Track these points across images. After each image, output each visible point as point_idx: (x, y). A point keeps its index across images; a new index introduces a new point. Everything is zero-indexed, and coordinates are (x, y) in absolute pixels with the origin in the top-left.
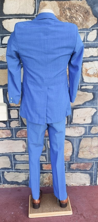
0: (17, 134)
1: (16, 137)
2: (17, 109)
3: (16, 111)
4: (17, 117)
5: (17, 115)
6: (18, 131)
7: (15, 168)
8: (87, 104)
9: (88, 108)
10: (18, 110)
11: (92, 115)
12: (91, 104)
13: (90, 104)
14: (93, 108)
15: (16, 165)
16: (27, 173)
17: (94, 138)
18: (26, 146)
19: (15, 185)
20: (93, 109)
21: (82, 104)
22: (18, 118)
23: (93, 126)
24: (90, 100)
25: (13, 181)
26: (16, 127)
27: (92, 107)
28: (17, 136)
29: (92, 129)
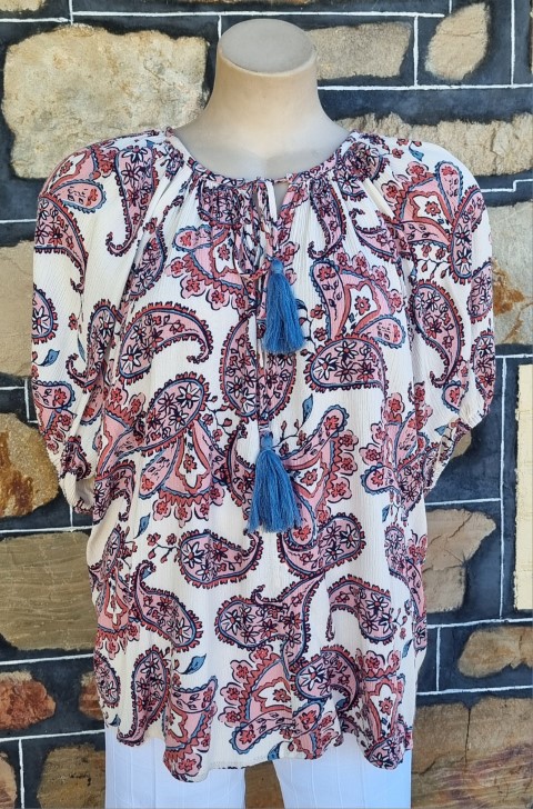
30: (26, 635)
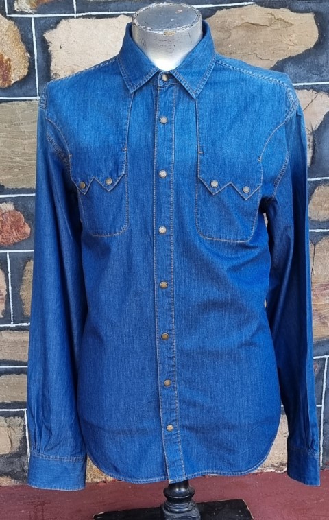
8: (290, 70)
11: (316, 125)
12: (310, 71)
13: (301, 71)
14: (317, 89)
16: (18, 420)
17: (325, 242)
18: (8, 290)
20: (321, 94)
23: (320, 181)
24: (301, 49)
27: (312, 88)
29: (316, 199)
30: (10, 177)
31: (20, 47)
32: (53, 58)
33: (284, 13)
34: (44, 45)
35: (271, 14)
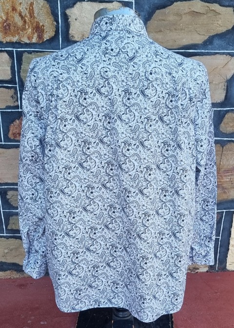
0: (11, 129)
1: (7, 139)
2: (6, 51)
3: (5, 56)
4: (7, 76)
5: (9, 68)
6: (12, 122)
7: (9, 228)
8: (217, 42)
9: (218, 56)
10: (10, 54)
11: (229, 76)
12: (228, 43)
13: (223, 43)
14: (232, 55)
15: (12, 220)
17: (228, 146)
19: (8, 272)
21: (200, 42)
22: (12, 81)
23: (227, 111)
24: (224, 30)
25: (4, 260)
26: (8, 107)
27: (229, 54)
28: (10, 135)
29: (225, 120)
31: (50, 18)
32: (71, 26)
33: (216, 7)
34: (66, 18)
35: (208, 7)
